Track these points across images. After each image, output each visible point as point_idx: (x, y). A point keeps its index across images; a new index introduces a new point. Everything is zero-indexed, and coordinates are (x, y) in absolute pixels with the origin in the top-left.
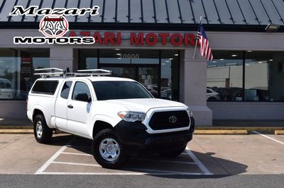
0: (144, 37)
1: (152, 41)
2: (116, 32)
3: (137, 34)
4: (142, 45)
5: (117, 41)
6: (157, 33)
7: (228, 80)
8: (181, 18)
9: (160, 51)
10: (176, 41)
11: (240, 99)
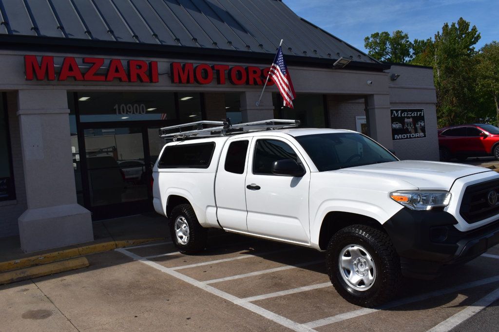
4: (192, 83)
5: (153, 76)
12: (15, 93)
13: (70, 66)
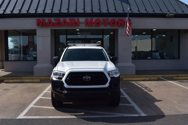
0: (94, 21)
1: (98, 24)
2: (76, 19)
3: (89, 20)
4: (92, 26)
5: (77, 24)
6: (101, 19)
7: (136, 47)
8: (115, 9)
9: (103, 30)
10: (113, 23)
11: (150, 58)
12: (36, 30)
13: (50, 22)
